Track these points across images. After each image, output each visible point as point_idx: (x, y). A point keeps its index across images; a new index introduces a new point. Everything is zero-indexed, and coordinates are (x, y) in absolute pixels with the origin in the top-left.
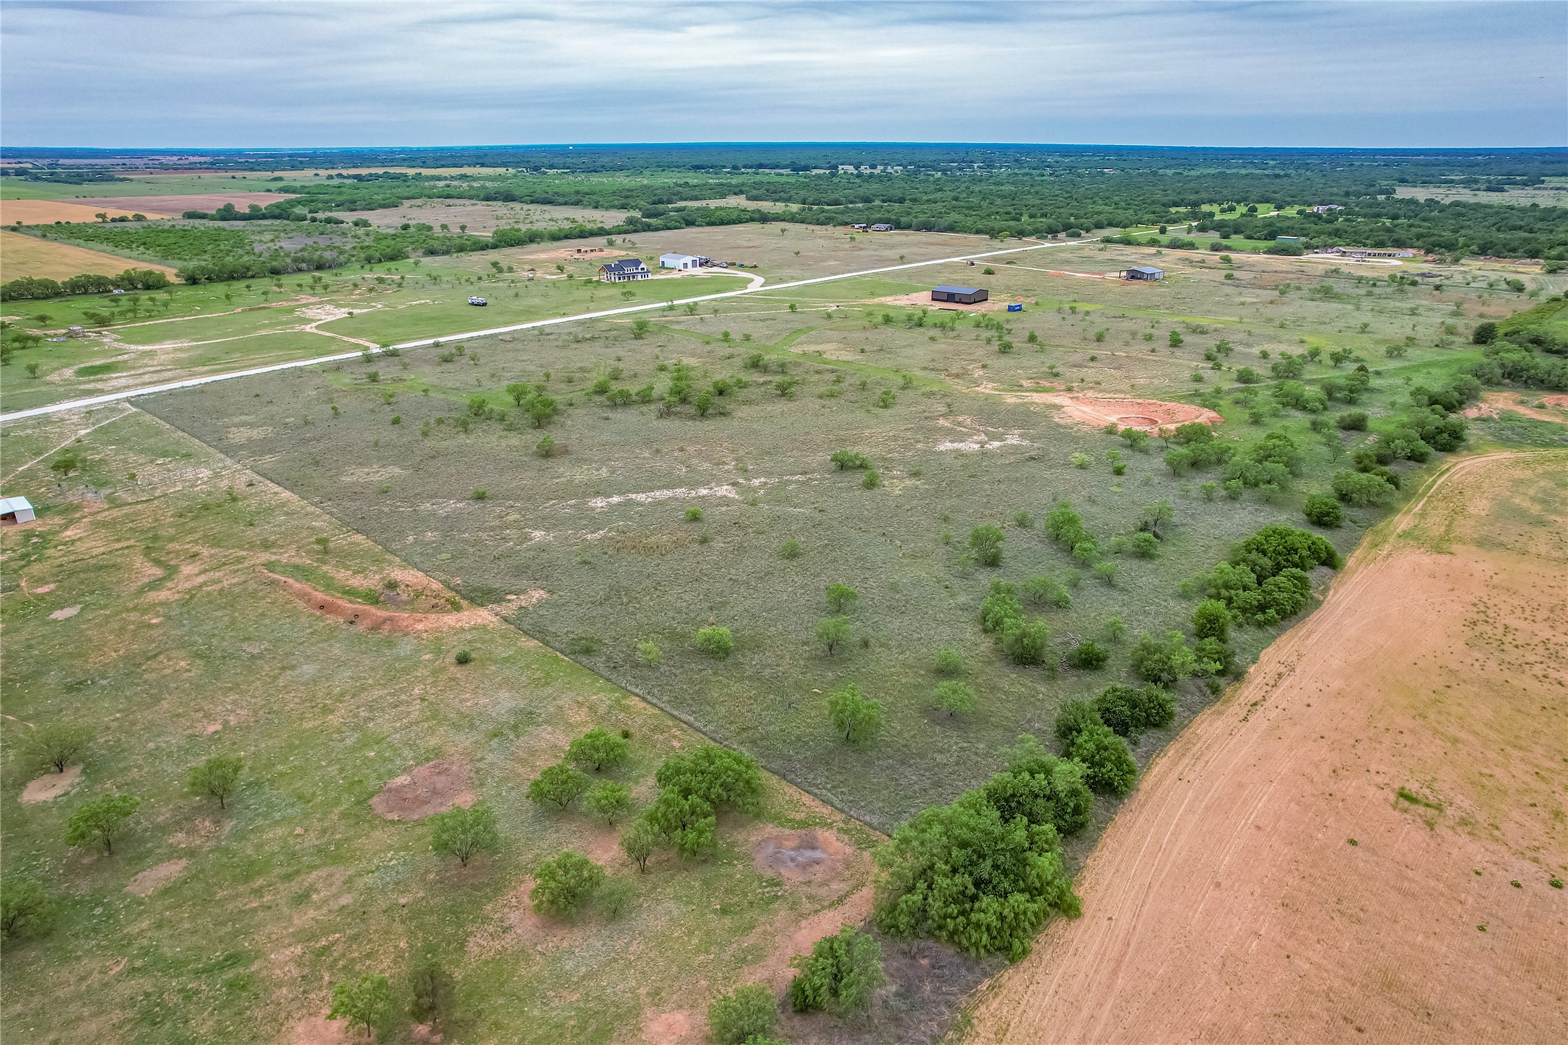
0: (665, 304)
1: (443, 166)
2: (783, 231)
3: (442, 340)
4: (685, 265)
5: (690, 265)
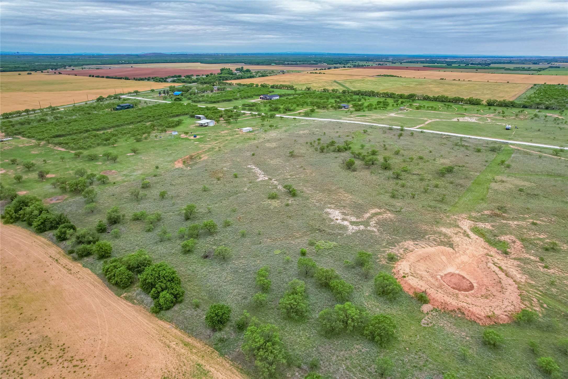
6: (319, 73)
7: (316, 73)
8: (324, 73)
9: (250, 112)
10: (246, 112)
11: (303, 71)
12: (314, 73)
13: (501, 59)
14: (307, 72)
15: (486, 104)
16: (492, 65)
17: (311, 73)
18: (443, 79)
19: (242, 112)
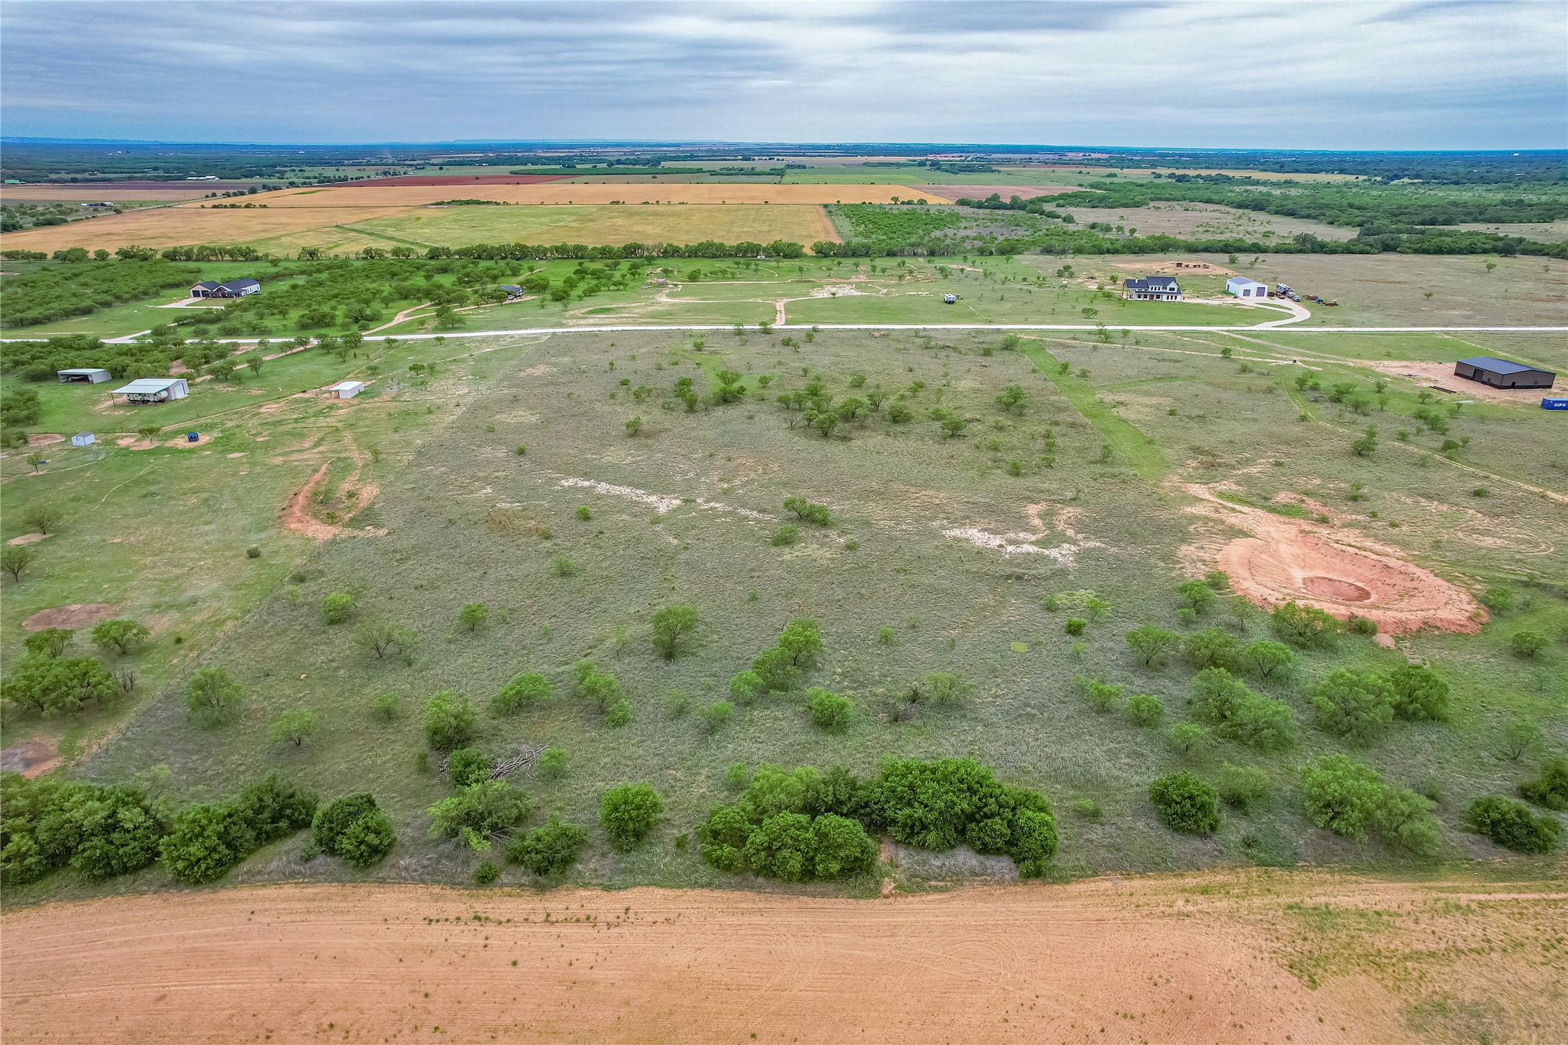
0: (1095, 327)
1: (1297, 171)
2: (1490, 267)
3: (821, 327)
4: (1247, 293)
5: (1253, 293)
6: (247, 207)
7: (233, 206)
8: (265, 206)
9: (257, 341)
10: (239, 341)
11: (179, 202)
12: (226, 207)
13: (655, 149)
14: (199, 205)
15: (813, 253)
16: (666, 164)
17: (214, 207)
18: (617, 203)
19: (223, 341)
